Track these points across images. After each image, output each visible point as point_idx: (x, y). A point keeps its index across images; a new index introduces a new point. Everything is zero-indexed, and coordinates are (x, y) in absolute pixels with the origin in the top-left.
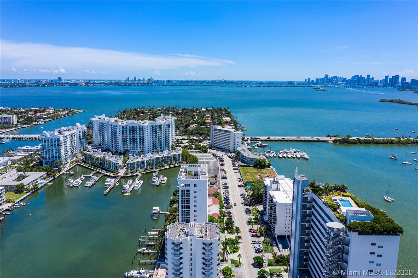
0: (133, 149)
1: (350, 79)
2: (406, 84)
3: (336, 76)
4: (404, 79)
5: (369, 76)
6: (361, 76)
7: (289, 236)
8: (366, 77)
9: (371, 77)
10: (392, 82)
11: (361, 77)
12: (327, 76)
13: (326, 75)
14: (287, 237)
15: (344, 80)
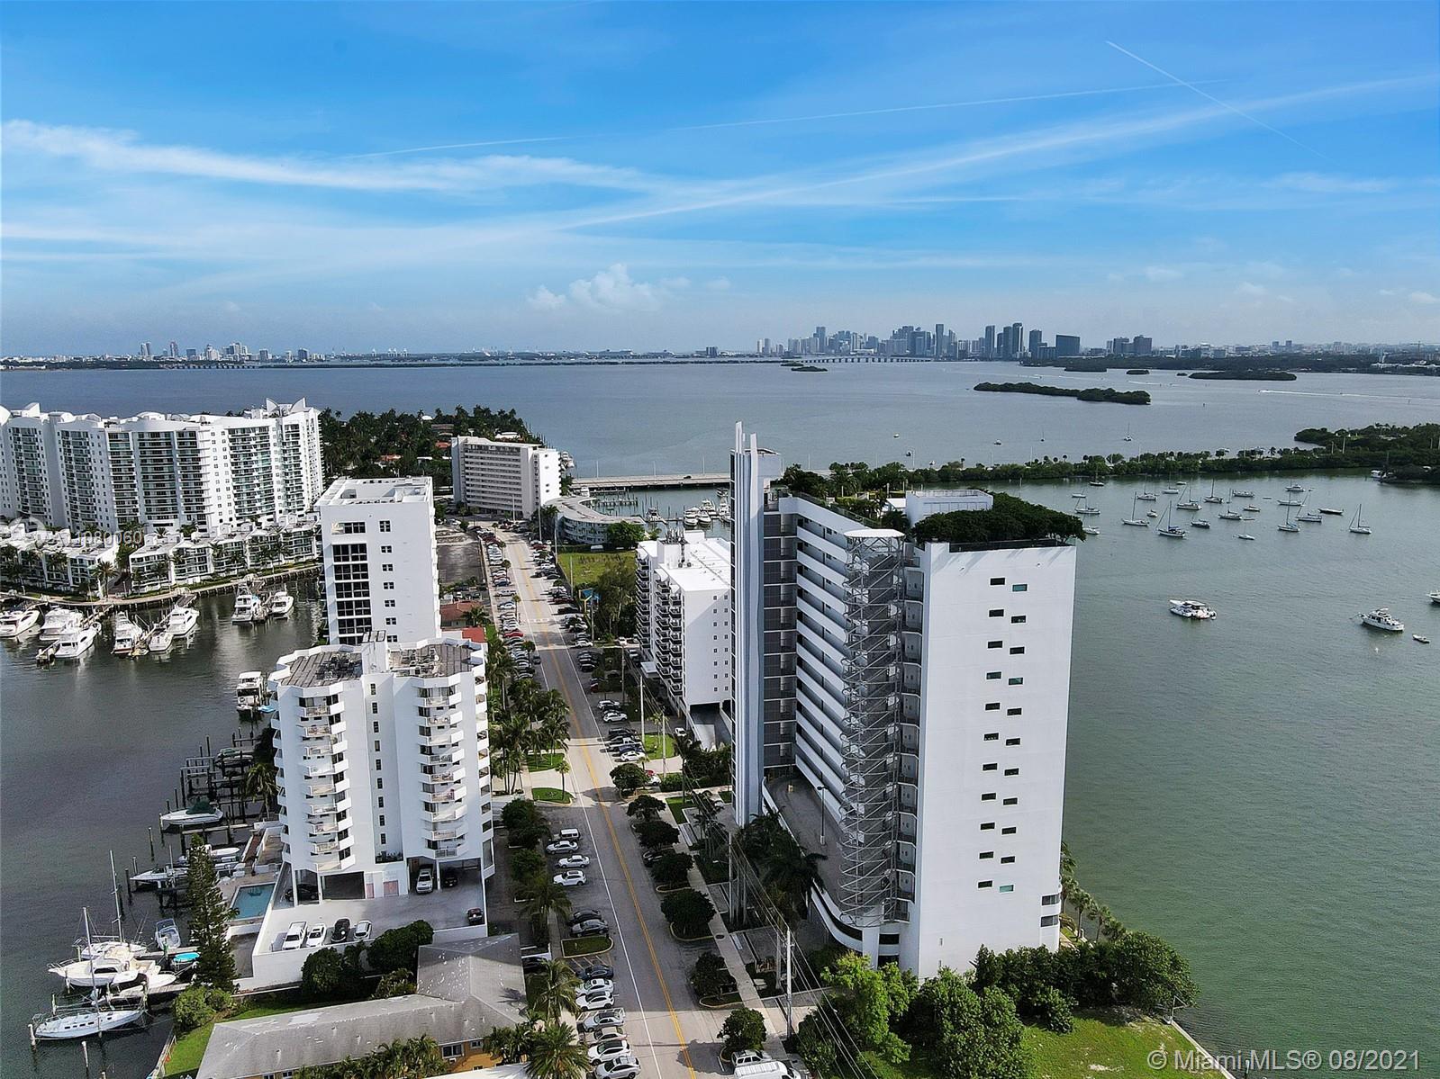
0: (159, 518)
1: (888, 339)
2: (1042, 351)
3: (848, 332)
4: (1035, 336)
5: (939, 328)
6: (919, 328)
7: (727, 704)
8: (933, 333)
9: (946, 333)
10: (1006, 347)
11: (918, 333)
12: (820, 331)
13: (818, 328)
14: (721, 706)
15: (872, 342)
